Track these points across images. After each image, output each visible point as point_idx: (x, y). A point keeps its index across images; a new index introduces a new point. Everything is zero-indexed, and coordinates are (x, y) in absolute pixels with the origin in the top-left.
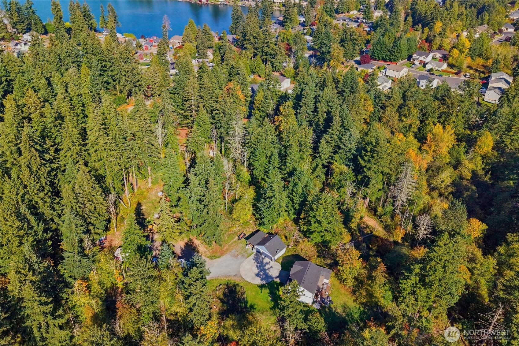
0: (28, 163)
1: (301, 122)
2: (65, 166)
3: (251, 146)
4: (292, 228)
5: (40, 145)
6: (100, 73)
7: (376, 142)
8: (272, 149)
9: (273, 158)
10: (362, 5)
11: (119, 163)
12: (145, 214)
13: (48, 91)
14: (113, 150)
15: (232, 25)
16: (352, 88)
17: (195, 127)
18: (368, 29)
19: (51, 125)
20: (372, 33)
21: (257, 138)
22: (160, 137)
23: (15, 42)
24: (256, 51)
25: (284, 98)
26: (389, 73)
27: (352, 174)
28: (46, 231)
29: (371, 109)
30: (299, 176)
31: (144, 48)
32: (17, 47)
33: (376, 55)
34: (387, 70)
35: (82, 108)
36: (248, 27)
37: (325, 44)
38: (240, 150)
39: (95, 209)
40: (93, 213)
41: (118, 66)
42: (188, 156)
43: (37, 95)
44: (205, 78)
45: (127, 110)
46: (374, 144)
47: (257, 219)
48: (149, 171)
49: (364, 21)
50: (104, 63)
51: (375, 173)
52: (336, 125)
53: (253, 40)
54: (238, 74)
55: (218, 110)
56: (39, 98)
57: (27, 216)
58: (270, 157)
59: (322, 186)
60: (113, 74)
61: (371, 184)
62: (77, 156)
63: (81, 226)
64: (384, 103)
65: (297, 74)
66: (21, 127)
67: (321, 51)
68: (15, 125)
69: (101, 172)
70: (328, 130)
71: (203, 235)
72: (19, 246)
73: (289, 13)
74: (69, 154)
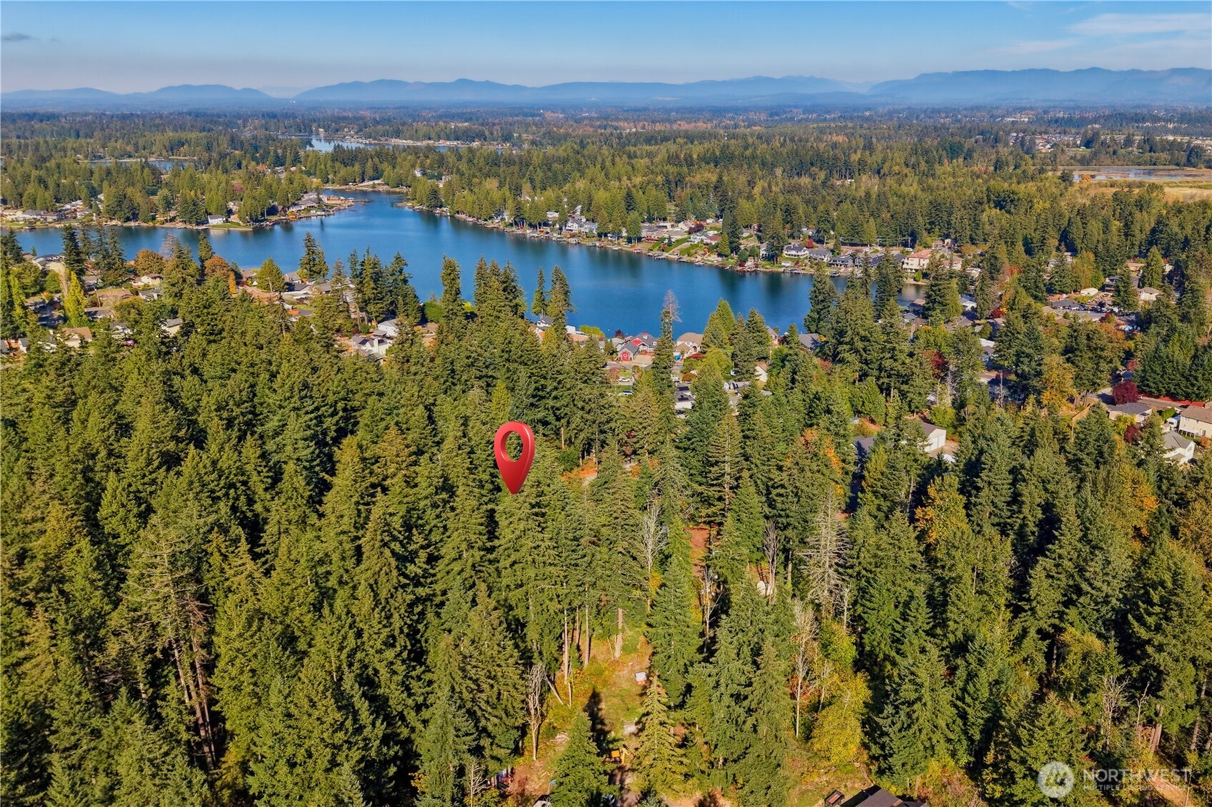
0: (372, 581)
1: (978, 525)
2: (444, 593)
3: (859, 573)
4: (963, 788)
5: (401, 542)
6: (531, 400)
7: (1175, 582)
8: (910, 585)
9: (913, 605)
10: (1109, 276)
11: (558, 596)
12: (607, 721)
13: (427, 431)
14: (550, 564)
15: (812, 314)
16: (1101, 454)
17: (729, 522)
18: (1127, 328)
19: (428, 502)
20: (1139, 336)
21: (875, 556)
22: (650, 542)
23: (361, 337)
24: (865, 367)
25: (935, 468)
26: (1188, 425)
27: (1115, 659)
28: (386, 740)
29: (1151, 503)
30: (980, 653)
31: (620, 355)
32: (363, 348)
33: (1151, 384)
34: (1183, 419)
35: (492, 471)
36: (848, 316)
37: (1028, 356)
38: (833, 582)
39: (498, 698)
40: (494, 707)
41: (569, 389)
42: (709, 590)
43: (405, 438)
44: (758, 418)
45: (581, 481)
46: (1169, 585)
47: (874, 758)
48: (621, 620)
49: (1116, 310)
50: (543, 382)
51: (1177, 661)
52: (1069, 536)
53: (860, 345)
54: (829, 411)
55: (783, 486)
56: (408, 446)
57: (354, 699)
58: (907, 604)
59: (1037, 686)
60: (558, 405)
61: (1166, 689)
62: (473, 573)
63: (467, 735)
64: (1182, 494)
65: (961, 421)
66: (364, 504)
67: (1019, 372)
68: (354, 499)
69: (519, 612)
70: (1050, 546)
71: (739, 786)
72: (328, 770)
73: (939, 290)
74: (457, 567)
